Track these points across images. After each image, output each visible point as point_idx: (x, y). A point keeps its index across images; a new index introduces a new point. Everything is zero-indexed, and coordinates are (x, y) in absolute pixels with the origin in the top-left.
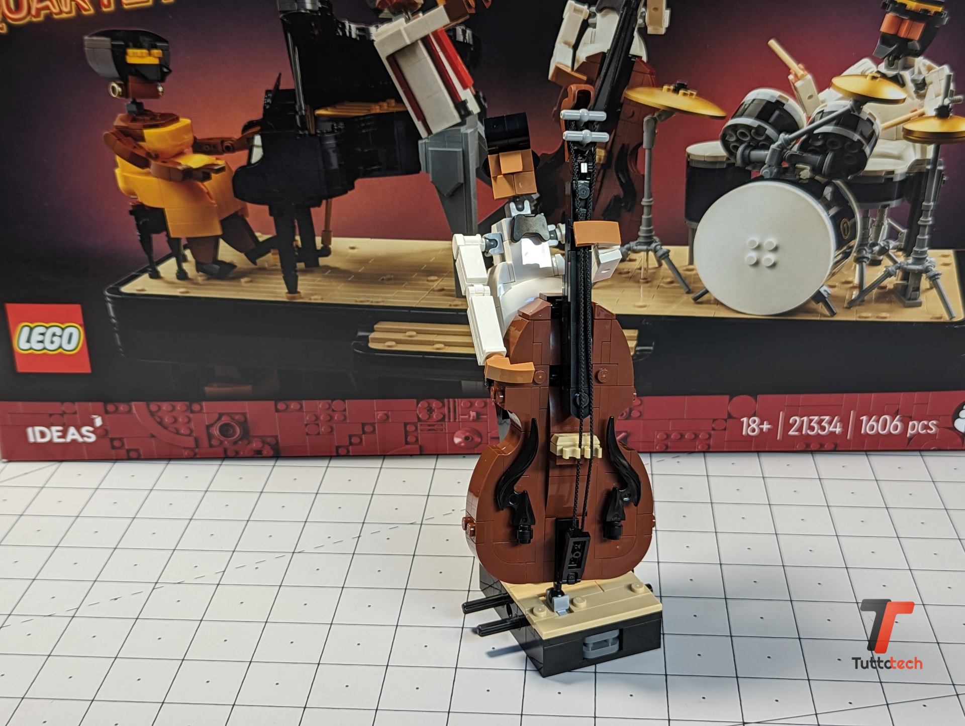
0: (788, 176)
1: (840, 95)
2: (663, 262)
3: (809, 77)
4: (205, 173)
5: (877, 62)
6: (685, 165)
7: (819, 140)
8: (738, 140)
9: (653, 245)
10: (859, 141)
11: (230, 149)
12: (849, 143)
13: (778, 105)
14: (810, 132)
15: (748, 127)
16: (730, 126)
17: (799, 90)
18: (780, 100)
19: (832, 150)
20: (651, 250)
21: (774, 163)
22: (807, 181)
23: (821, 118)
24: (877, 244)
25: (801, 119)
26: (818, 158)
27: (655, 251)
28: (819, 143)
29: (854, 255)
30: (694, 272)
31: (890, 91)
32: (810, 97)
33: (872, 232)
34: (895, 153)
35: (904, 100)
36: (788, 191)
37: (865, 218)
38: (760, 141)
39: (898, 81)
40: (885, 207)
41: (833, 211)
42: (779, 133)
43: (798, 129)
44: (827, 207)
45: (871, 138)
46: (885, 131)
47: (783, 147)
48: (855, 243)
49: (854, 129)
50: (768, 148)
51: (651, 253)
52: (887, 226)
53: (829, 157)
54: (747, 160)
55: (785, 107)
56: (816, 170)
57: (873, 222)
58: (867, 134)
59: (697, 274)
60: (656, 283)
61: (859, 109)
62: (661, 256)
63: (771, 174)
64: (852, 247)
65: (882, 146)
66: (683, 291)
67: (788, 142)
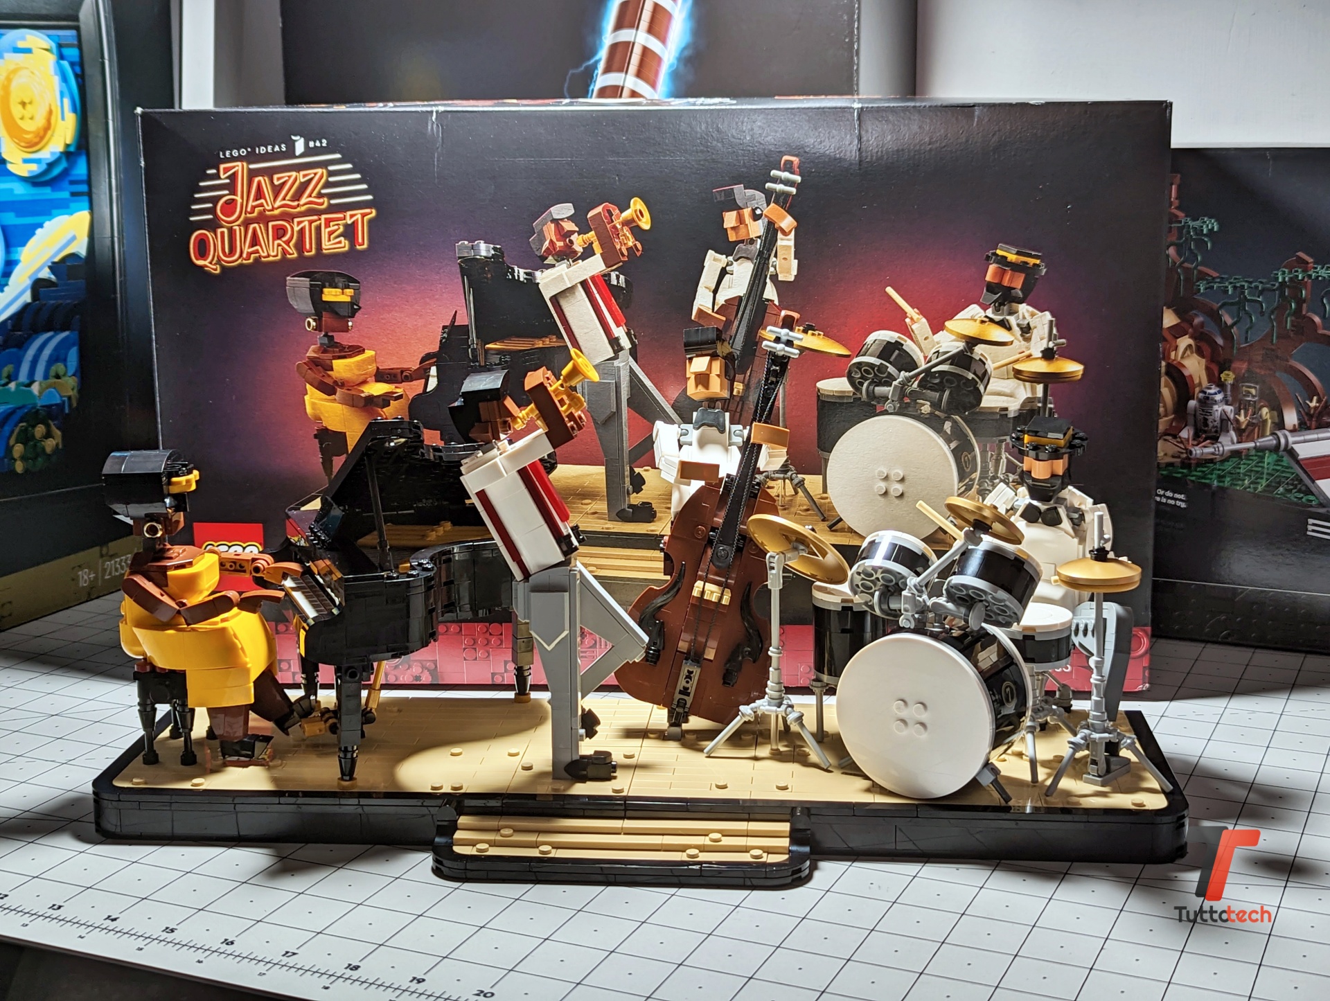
0: (911, 411)
1: (954, 337)
2: (799, 490)
3: (924, 320)
4: (385, 400)
5: (985, 308)
6: (815, 399)
7: (936, 378)
8: (863, 377)
9: (790, 473)
10: (973, 378)
11: (409, 379)
12: (964, 381)
13: (898, 345)
14: (927, 371)
15: (872, 366)
16: (854, 364)
17: (916, 332)
18: (899, 340)
19: (949, 388)
20: (788, 478)
21: (896, 399)
22: (927, 416)
23: (937, 358)
24: (998, 478)
25: (918, 358)
26: (938, 395)
27: (791, 480)
28: (937, 381)
29: (976, 487)
30: (828, 500)
31: (998, 334)
32: (926, 339)
33: (991, 465)
34: (1007, 391)
35: (1012, 343)
36: (911, 424)
37: (984, 452)
38: (883, 378)
39: (1004, 325)
40: (1001, 441)
41: (953, 445)
42: (900, 371)
43: (917, 367)
44: (948, 441)
45: (984, 377)
46: (997, 371)
47: (904, 384)
48: (976, 475)
49: (969, 370)
50: (891, 386)
51: (787, 481)
52: (1005, 460)
53: (947, 393)
54: (871, 395)
55: (904, 347)
56: (936, 405)
57: (992, 455)
58: (980, 374)
59: (831, 503)
60: (793, 510)
61: (972, 351)
62: (796, 485)
63: (895, 409)
64: (974, 479)
65: (994, 385)
66: (819, 518)
67: (908, 380)
